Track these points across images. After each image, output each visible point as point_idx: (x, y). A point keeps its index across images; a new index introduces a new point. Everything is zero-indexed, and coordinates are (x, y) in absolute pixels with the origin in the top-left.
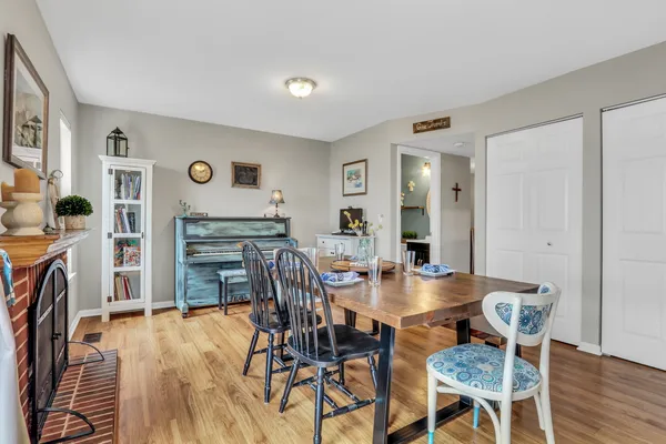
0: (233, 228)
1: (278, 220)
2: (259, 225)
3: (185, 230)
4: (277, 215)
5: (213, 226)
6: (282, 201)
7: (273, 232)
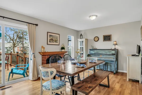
0: (100, 52)
1: (115, 50)
2: (107, 51)
3: (90, 52)
4: (115, 48)
5: (95, 51)
6: (117, 44)
7: (111, 53)
